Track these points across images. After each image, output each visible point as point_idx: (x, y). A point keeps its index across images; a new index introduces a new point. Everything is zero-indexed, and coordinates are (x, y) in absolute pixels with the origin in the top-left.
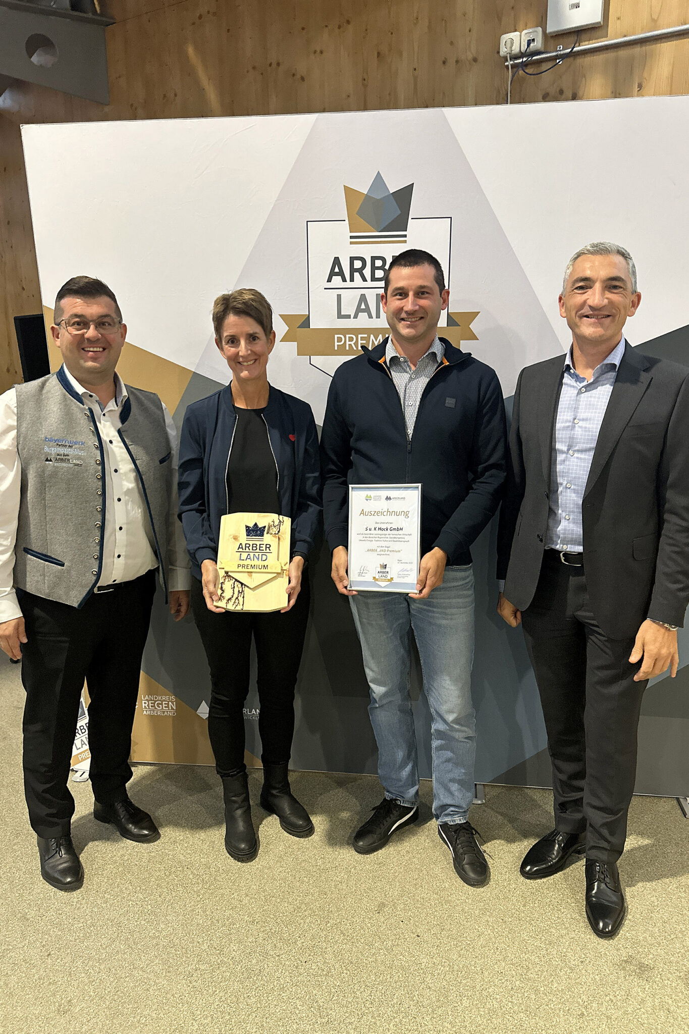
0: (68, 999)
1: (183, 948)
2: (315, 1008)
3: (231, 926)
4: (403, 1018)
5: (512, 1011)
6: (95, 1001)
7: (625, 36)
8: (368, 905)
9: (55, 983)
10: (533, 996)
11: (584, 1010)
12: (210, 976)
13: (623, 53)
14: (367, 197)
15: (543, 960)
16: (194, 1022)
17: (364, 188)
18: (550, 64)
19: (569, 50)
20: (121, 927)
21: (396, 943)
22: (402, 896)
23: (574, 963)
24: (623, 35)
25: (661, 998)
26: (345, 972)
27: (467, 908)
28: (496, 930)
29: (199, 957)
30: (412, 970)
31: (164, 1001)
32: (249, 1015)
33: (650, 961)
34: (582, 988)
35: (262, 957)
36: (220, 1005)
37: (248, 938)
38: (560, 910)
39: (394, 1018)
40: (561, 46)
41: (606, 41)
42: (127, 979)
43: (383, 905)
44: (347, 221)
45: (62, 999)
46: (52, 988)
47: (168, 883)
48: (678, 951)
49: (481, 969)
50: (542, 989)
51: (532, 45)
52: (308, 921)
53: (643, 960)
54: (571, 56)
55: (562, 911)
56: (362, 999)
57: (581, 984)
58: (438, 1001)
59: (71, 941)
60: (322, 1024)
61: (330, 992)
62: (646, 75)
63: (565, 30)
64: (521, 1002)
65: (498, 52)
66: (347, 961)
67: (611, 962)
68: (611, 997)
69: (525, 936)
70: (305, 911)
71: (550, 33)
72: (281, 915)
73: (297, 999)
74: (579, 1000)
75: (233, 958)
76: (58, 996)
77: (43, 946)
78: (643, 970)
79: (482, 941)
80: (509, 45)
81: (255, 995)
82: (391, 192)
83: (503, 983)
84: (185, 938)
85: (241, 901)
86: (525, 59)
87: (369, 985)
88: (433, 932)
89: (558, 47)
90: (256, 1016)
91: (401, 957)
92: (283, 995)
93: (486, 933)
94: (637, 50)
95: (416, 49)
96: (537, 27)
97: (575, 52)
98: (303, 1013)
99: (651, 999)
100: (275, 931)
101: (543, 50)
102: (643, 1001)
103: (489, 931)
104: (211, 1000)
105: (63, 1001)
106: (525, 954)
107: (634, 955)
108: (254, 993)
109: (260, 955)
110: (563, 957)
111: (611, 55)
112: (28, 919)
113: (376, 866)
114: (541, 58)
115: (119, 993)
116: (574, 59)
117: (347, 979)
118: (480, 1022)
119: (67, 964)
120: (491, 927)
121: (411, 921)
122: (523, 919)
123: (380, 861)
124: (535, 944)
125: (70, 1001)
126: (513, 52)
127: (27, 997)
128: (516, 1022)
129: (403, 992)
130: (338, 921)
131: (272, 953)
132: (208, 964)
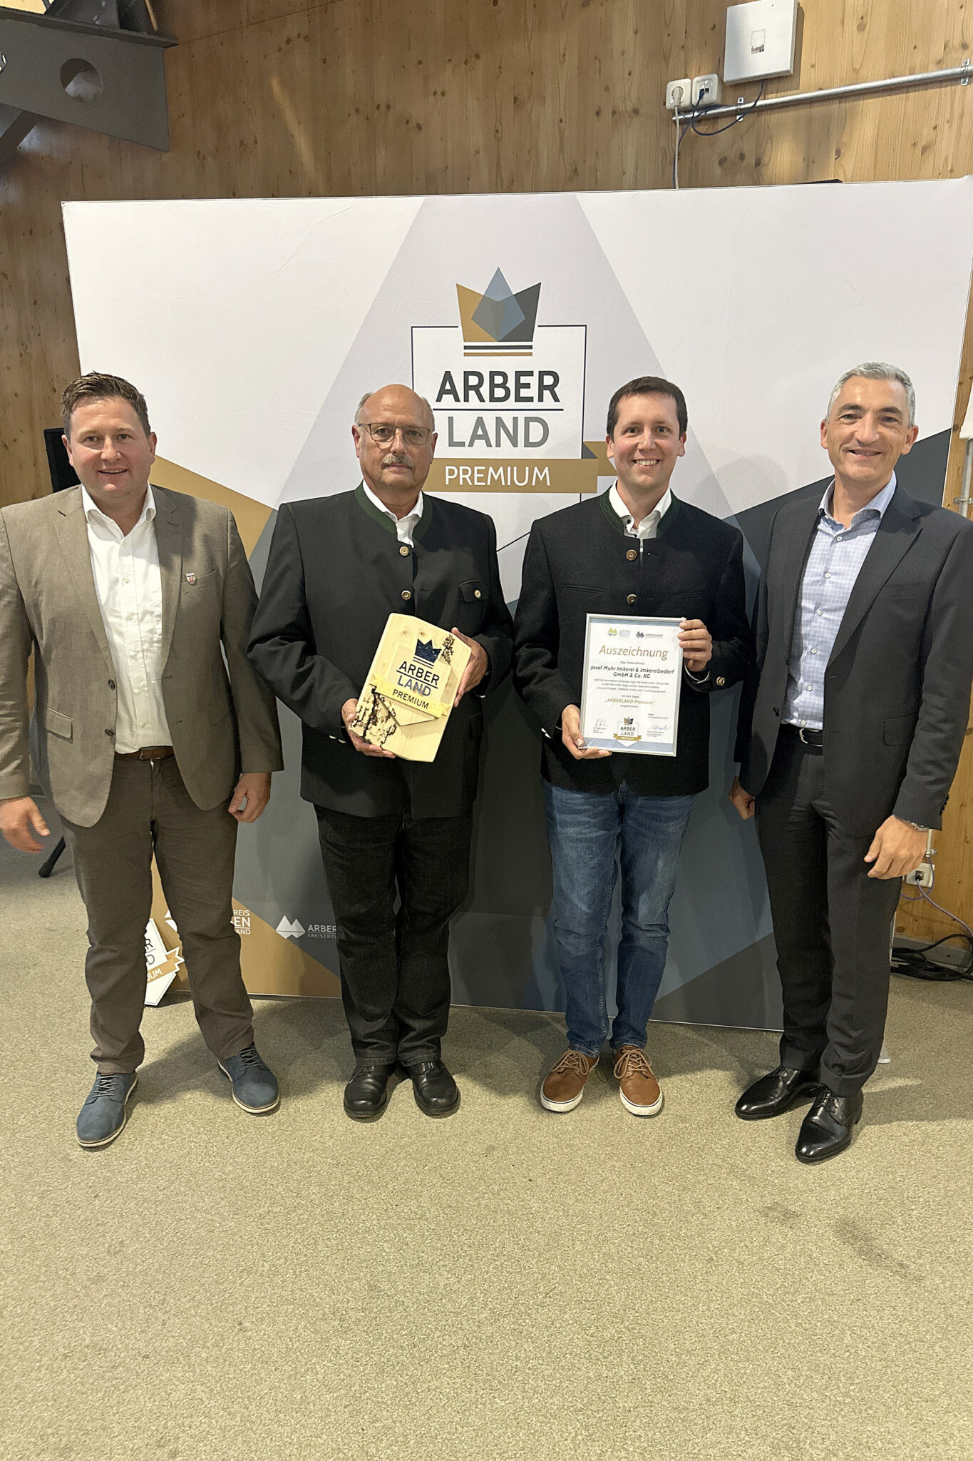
0: (120, 1240)
1: (253, 1190)
2: (404, 1251)
3: (311, 1169)
4: (505, 1261)
5: (631, 1255)
6: (150, 1242)
7: (820, 89)
8: (475, 1148)
9: (103, 1224)
10: (657, 1242)
11: (713, 1255)
12: (284, 1218)
13: (818, 110)
14: (485, 298)
15: (673, 1205)
16: (265, 1263)
17: (480, 287)
18: (728, 121)
19: (753, 103)
20: (181, 1168)
21: (504, 1187)
22: (516, 1140)
23: (709, 1209)
24: (818, 88)
25: (804, 1244)
26: (442, 1215)
27: (591, 1153)
28: (623, 1175)
29: (272, 1200)
30: (520, 1214)
31: (231, 1243)
32: (328, 1257)
33: (798, 1208)
34: (715, 1233)
35: (345, 1201)
36: (296, 1246)
37: (330, 1181)
38: (701, 1156)
39: (495, 1260)
40: (743, 99)
41: (799, 94)
42: (188, 1221)
43: (492, 1148)
44: (460, 327)
45: (113, 1240)
46: (101, 1229)
47: (237, 1124)
48: (833, 1198)
49: (600, 1214)
50: (669, 1234)
51: (706, 96)
52: (402, 1164)
53: (790, 1208)
54: (753, 112)
55: (703, 1157)
56: (459, 1242)
57: (714, 1230)
58: (548, 1244)
59: (122, 1182)
60: (412, 1267)
61: (423, 1236)
62: (845, 139)
63: (747, 79)
64: (642, 1247)
65: (665, 104)
66: (445, 1205)
67: (752, 1208)
68: (747, 1243)
69: (655, 1181)
70: (399, 1154)
71: (728, 82)
72: (371, 1158)
73: (384, 1242)
74: (710, 1246)
75: (312, 1200)
76: (108, 1237)
77: (90, 1187)
78: (788, 1216)
79: (605, 1186)
80: (677, 96)
81: (336, 1237)
82: (514, 294)
83: (624, 1228)
84: (257, 1181)
85: (324, 1144)
86: (696, 114)
87: (468, 1228)
88: (548, 1177)
89: (739, 99)
90: (337, 1258)
91: (509, 1201)
92: (369, 1237)
93: (610, 1178)
94: (835, 107)
95: (563, 92)
96: (712, 73)
97: (760, 106)
98: (390, 1255)
99: (792, 1246)
100: (363, 1174)
101: (719, 102)
102: (783, 1247)
103: (615, 1177)
104: (285, 1241)
105: (113, 1242)
106: (654, 1200)
107: (780, 1202)
108: (334, 1235)
109: (344, 1198)
110: (697, 1204)
111: (803, 112)
112: (71, 1160)
113: (487, 1107)
114: (718, 113)
115: (178, 1234)
116: (758, 116)
117: (443, 1223)
118: (592, 1266)
119: (118, 1206)
120: (617, 1173)
121: (524, 1165)
122: (656, 1164)
123: (491, 1103)
124: (667, 1190)
125: (122, 1242)
126: (682, 104)
127: (72, 1237)
128: (634, 1266)
129: (507, 1237)
130: (438, 1164)
131: (358, 1196)
132: (283, 1206)
